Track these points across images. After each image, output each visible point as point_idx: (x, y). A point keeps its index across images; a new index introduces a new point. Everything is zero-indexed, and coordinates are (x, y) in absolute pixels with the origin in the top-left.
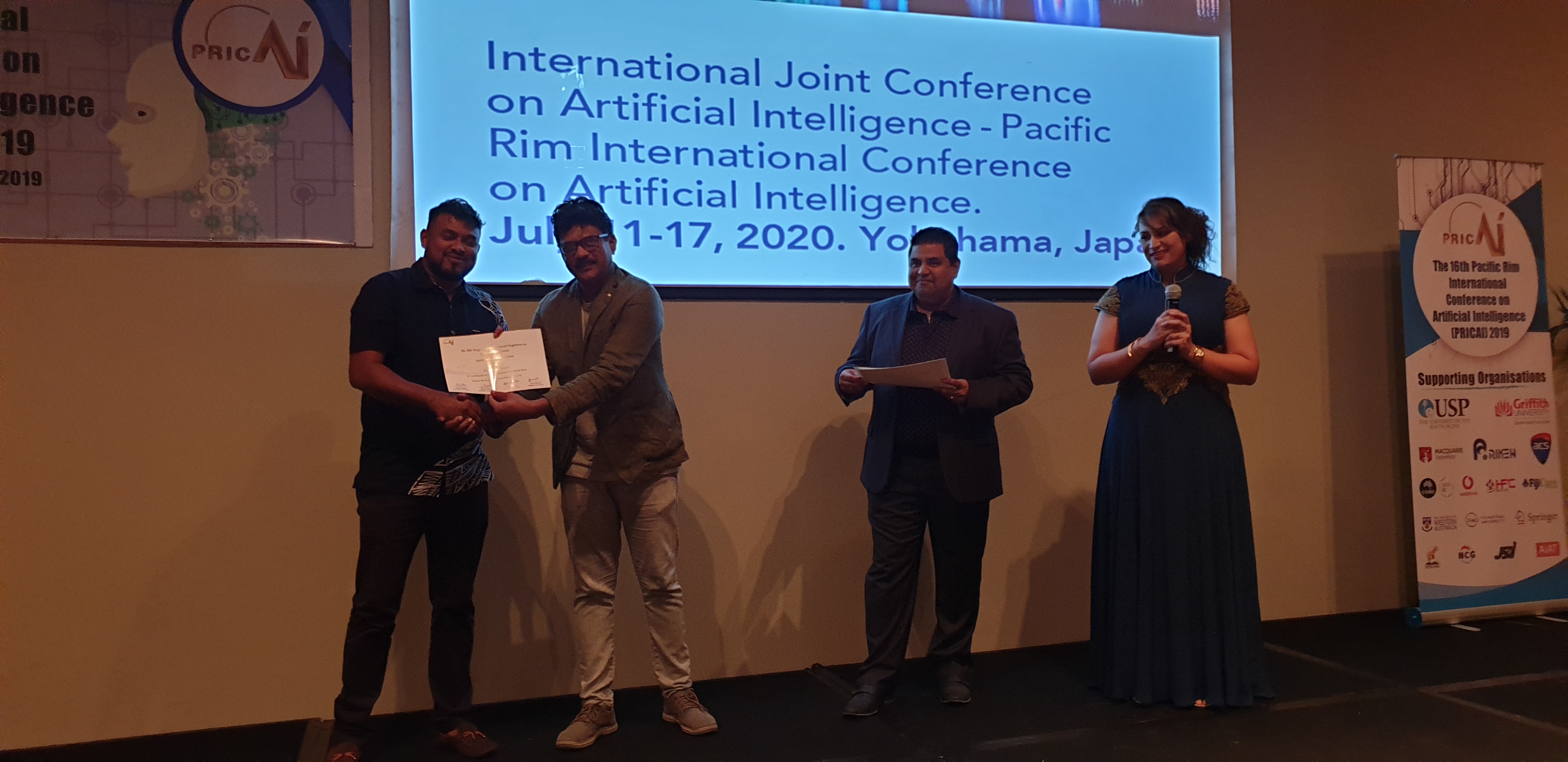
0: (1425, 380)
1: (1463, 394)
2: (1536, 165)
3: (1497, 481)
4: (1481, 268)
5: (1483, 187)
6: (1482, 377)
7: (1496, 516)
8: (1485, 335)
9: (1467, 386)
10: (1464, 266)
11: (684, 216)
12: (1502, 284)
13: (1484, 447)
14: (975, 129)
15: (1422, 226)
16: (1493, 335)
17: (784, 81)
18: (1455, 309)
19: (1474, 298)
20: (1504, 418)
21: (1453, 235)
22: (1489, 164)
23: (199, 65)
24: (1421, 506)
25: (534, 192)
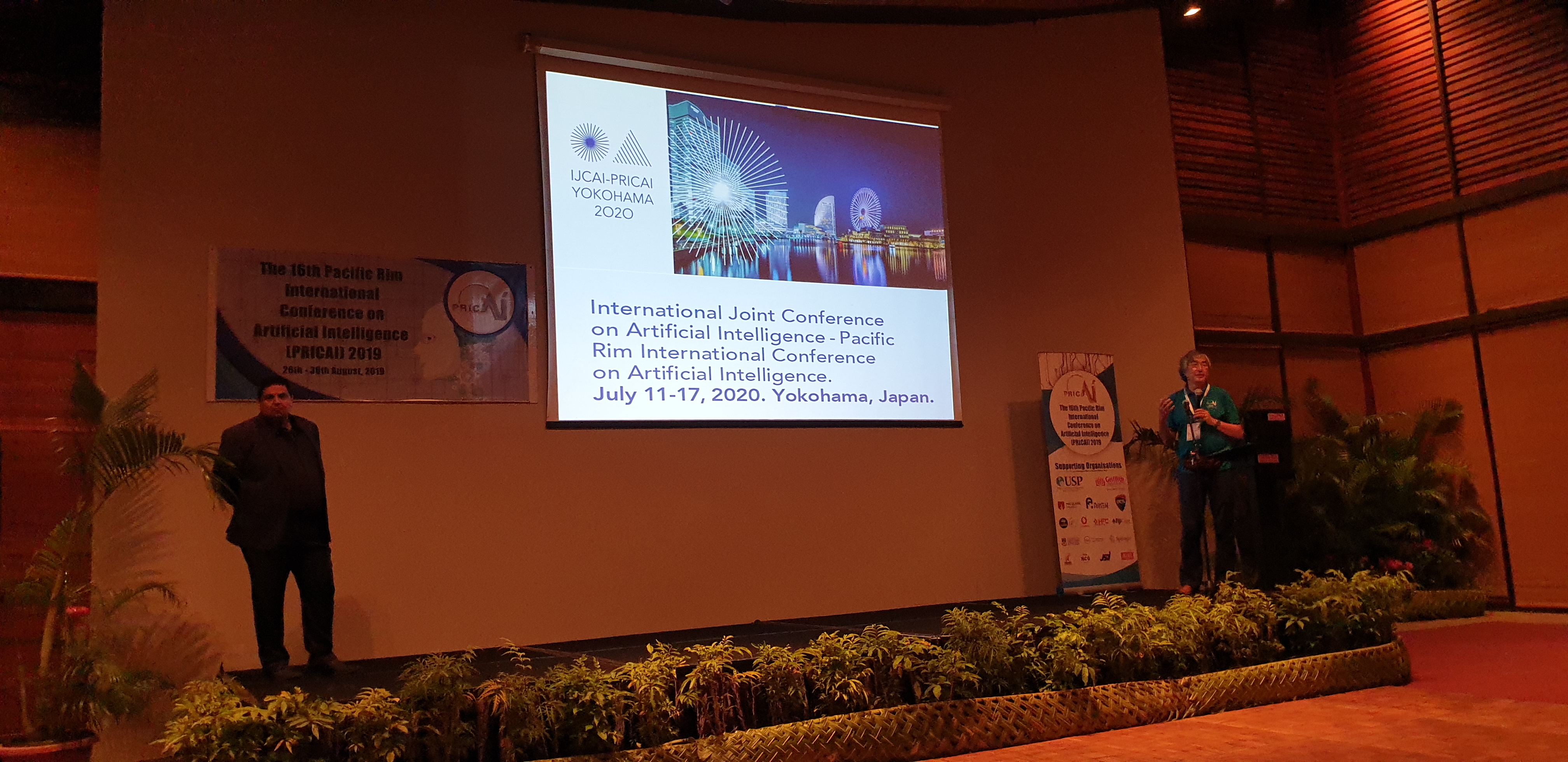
0: (1059, 467)
1: (1079, 474)
2: (1109, 356)
3: (1099, 520)
4: (1085, 409)
5: (1085, 368)
6: (1088, 466)
7: (1100, 539)
8: (1089, 443)
9: (1081, 470)
10: (1076, 408)
11: (686, 385)
12: (1096, 417)
13: (1091, 502)
14: (827, 340)
15: (1053, 388)
16: (1093, 443)
17: (733, 317)
18: (1072, 430)
19: (1082, 424)
20: (1101, 487)
22: (1085, 356)
23: (456, 314)
24: (1060, 532)
25: (614, 374)
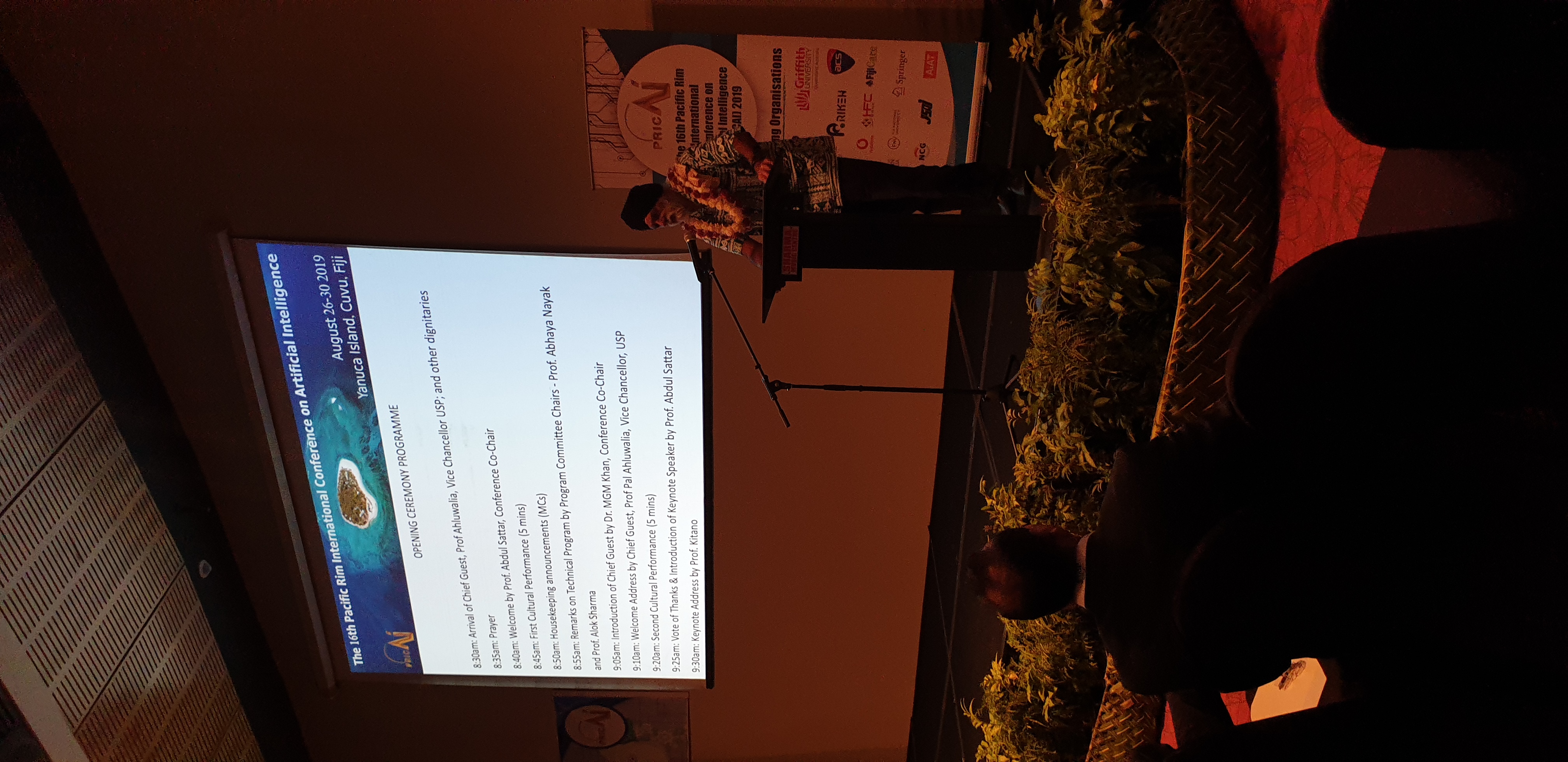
2: (585, 35)
3: (864, 115)
4: (681, 112)
5: (610, 101)
6: (775, 121)
7: (894, 119)
8: (739, 115)
10: (680, 128)
12: (694, 88)
13: (834, 125)
15: (649, 168)
16: (739, 104)
19: (707, 122)
20: (809, 100)
21: (655, 138)
22: (590, 92)
23: (609, 742)
